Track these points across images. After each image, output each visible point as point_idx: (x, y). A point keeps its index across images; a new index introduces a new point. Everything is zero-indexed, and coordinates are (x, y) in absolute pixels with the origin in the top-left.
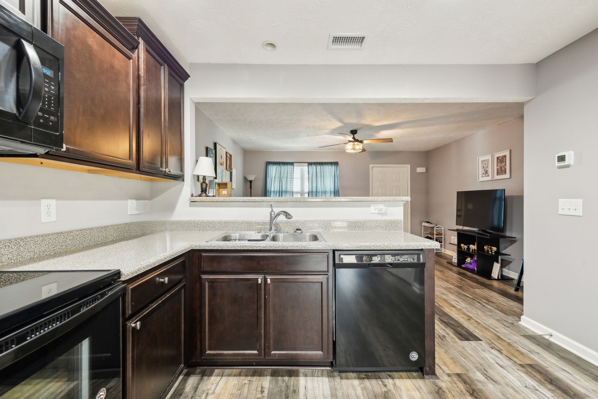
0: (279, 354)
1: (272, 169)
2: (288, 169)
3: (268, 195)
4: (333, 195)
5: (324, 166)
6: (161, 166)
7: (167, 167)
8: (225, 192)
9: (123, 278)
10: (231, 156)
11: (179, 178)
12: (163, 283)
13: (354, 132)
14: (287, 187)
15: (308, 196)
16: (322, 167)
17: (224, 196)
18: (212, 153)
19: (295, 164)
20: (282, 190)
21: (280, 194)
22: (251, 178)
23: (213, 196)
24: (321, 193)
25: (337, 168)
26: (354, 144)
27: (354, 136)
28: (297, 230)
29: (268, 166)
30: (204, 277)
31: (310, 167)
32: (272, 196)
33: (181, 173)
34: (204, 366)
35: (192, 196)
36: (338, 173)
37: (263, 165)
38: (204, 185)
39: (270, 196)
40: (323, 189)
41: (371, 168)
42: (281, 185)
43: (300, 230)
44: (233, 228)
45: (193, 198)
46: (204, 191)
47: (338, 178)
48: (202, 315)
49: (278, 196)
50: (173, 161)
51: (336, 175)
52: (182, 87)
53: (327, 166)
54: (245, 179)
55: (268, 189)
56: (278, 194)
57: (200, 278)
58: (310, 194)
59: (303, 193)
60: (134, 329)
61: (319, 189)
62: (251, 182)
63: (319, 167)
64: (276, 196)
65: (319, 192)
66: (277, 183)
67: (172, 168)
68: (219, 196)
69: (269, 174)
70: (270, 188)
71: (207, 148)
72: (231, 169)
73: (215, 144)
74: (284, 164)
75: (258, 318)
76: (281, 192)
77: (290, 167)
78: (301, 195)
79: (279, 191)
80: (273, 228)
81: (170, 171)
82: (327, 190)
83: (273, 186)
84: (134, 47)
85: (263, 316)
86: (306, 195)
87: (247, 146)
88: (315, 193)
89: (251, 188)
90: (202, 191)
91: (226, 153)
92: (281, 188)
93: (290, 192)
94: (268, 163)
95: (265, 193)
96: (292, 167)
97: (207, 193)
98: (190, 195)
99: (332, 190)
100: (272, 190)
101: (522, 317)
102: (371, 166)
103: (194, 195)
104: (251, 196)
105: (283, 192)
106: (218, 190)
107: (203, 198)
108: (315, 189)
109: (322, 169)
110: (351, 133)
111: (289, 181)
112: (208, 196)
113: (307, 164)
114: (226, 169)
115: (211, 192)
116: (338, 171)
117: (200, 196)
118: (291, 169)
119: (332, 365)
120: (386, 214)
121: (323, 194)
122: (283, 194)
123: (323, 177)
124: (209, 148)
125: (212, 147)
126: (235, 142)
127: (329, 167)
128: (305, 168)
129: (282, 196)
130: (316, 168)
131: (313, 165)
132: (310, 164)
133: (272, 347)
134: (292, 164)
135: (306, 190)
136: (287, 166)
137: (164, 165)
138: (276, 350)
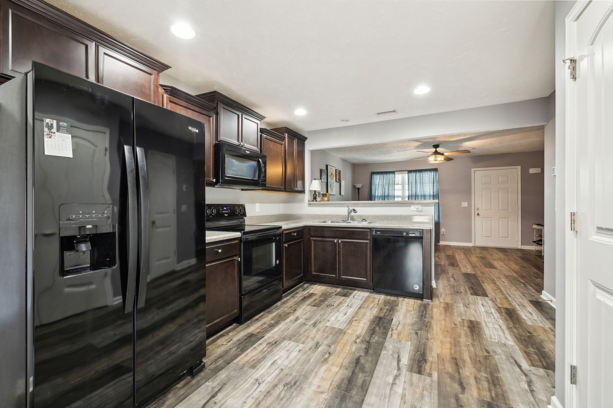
0: (345, 278)
1: (376, 178)
2: (390, 177)
3: (372, 199)
4: (432, 198)
5: (423, 173)
6: (294, 188)
7: (296, 187)
8: (326, 199)
9: (282, 229)
10: (340, 171)
11: (303, 192)
12: (294, 235)
13: (436, 146)
14: (389, 192)
15: (408, 200)
16: (421, 174)
17: (326, 201)
18: (325, 172)
19: (396, 173)
20: (384, 194)
21: (383, 198)
22: (359, 186)
23: (320, 201)
24: (420, 197)
25: (436, 174)
26: (436, 157)
27: (436, 149)
28: (363, 220)
29: (373, 176)
30: (312, 238)
31: (410, 175)
32: (376, 200)
33: (303, 189)
34: (312, 282)
35: (309, 201)
36: (437, 178)
37: (369, 175)
38: (315, 195)
39: (375, 200)
40: (422, 193)
41: (472, 172)
42: (383, 191)
43: (365, 220)
44: (329, 218)
45: (310, 202)
46: (315, 198)
47: (437, 182)
48: (311, 256)
49: (381, 200)
50: (299, 183)
51: (434, 180)
52: (304, 144)
53: (427, 173)
54: (354, 187)
55: (373, 195)
56: (381, 198)
57: (310, 239)
58: (410, 197)
59: (404, 197)
60: (286, 246)
61: (418, 193)
62: (359, 189)
63: (418, 174)
64: (379, 200)
65: (418, 196)
66: (380, 189)
67: (299, 188)
68: (323, 201)
69: (374, 182)
70: (374, 194)
71: (321, 170)
72: (340, 181)
73: (327, 166)
74: (386, 173)
75: (335, 260)
76: (383, 197)
77: (391, 176)
78: (402, 199)
79: (382, 196)
80: (349, 219)
81: (298, 189)
82: (426, 194)
83: (378, 191)
84: (283, 139)
85: (337, 259)
86: (407, 199)
87: (354, 161)
88: (415, 196)
89: (359, 194)
90: (314, 199)
91: (336, 170)
92: (383, 193)
93: (392, 196)
94: (373, 173)
95: (370, 197)
96: (394, 175)
97: (317, 199)
98: (308, 201)
99: (432, 194)
100: (376, 195)
101: (543, 292)
102: (473, 170)
103: (310, 201)
104: (359, 200)
105: (386, 197)
106: (322, 198)
107: (314, 202)
108: (415, 193)
109: (421, 176)
110: (433, 147)
111: (391, 187)
112: (317, 201)
113: (407, 172)
114: (336, 181)
115: (318, 199)
116: (437, 177)
117: (313, 201)
118: (392, 177)
119: (374, 290)
120: (422, 211)
121: (422, 197)
122: (386, 198)
123: (422, 183)
124: (323, 170)
125: (324, 168)
126: (344, 160)
127: (428, 174)
128: (406, 175)
129: (384, 200)
130: (416, 175)
131: (412, 173)
132: (410, 172)
133: (342, 274)
134: (393, 172)
135: (407, 194)
136: (389, 175)
137: (295, 187)
138: (344, 276)
